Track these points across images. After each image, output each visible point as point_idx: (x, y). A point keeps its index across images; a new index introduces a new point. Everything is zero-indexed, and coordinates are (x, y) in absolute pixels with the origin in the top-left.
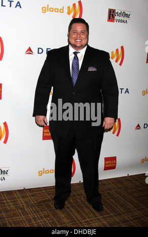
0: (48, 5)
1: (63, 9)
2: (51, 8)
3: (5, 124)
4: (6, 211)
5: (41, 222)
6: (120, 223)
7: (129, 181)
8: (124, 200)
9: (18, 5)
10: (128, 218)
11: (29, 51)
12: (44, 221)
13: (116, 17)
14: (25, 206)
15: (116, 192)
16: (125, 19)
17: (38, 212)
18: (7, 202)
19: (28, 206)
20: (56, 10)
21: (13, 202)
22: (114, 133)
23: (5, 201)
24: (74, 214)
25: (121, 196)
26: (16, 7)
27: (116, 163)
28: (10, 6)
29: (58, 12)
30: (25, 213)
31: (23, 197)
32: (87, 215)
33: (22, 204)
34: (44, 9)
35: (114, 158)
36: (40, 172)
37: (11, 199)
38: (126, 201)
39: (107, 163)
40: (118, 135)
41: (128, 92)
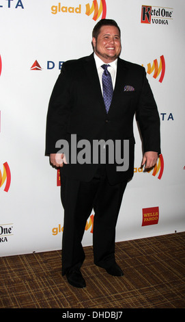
0: (60, 4)
1: (80, 9)
2: (63, 7)
3: (6, 165)
4: (9, 283)
5: (56, 298)
6: (163, 298)
7: (177, 240)
8: (169, 266)
9: (20, 4)
10: (175, 290)
11: (36, 66)
12: (59, 297)
13: (153, 17)
14: (35, 277)
15: (158, 255)
16: (165, 18)
17: (52, 284)
18: (11, 272)
19: (38, 276)
20: (71, 10)
21: (18, 270)
22: (154, 174)
23: (8, 270)
24: (100, 287)
25: (165, 261)
26: (16, 7)
27: (158, 216)
28: (9, 7)
29: (73, 12)
30: (34, 286)
31: (32, 264)
32: (118, 287)
33: (30, 273)
34: (54, 9)
35: (156, 210)
36: (55, 230)
37: (16, 267)
38: (172, 268)
39: (146, 215)
40: (160, 177)
41: (172, 118)
